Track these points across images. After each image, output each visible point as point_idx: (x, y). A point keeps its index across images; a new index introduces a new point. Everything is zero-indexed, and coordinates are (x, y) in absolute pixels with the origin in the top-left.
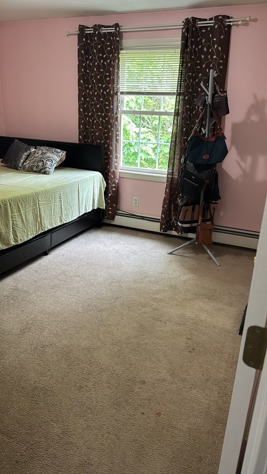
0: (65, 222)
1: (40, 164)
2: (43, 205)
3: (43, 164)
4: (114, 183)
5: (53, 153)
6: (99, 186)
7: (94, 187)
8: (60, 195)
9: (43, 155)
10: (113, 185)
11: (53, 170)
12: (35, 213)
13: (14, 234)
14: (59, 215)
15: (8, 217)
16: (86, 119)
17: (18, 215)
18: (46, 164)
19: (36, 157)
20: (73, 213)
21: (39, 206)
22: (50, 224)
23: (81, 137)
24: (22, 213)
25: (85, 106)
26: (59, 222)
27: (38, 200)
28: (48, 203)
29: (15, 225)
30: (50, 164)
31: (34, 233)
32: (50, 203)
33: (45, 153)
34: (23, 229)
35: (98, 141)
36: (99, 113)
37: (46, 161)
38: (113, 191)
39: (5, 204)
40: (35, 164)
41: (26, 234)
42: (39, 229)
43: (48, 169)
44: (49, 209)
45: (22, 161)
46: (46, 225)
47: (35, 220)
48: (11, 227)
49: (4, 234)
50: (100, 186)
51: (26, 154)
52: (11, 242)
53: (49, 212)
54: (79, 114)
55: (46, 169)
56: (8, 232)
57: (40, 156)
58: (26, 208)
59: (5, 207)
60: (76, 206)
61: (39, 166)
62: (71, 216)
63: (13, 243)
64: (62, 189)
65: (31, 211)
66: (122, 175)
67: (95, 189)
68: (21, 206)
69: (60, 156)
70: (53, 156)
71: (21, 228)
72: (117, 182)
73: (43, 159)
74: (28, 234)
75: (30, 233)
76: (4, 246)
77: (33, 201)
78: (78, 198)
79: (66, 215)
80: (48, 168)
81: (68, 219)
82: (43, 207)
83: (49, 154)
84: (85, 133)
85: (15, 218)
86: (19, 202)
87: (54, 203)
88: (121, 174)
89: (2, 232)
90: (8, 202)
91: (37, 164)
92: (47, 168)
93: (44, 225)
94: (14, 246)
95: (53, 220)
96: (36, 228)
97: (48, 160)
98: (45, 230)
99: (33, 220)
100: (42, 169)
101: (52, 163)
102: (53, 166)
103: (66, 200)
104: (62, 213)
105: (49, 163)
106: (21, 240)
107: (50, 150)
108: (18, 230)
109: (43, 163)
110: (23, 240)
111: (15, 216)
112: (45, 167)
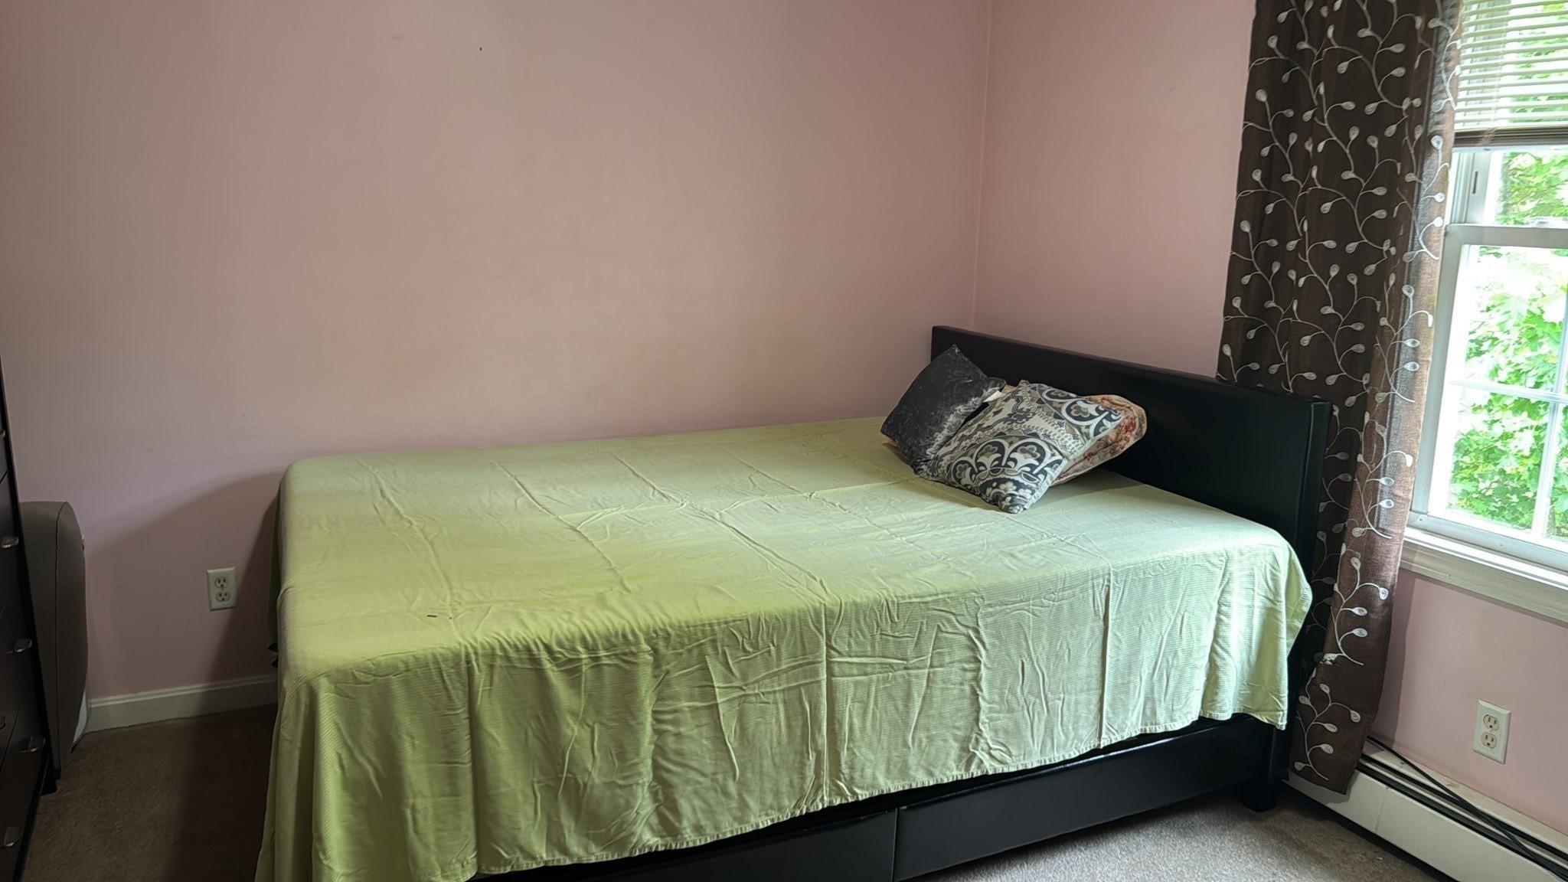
0: (991, 767)
1: (988, 460)
2: (855, 672)
3: (997, 463)
4: (1365, 598)
5: (1056, 416)
6: (1259, 602)
7: (1224, 608)
8: (977, 631)
9: (1013, 421)
10: (1356, 611)
11: (1039, 494)
12: (804, 708)
13: (661, 797)
14: (958, 728)
15: (632, 713)
16: (1268, 271)
17: (693, 709)
18: (1011, 464)
19: (983, 430)
20: (1058, 729)
21: (830, 674)
22: (895, 771)
23: (1227, 351)
24: (719, 700)
25: (1270, 208)
26: (952, 764)
27: (829, 647)
28: (891, 665)
29: (673, 757)
30: (1028, 465)
31: (786, 802)
32: (906, 668)
33: (1025, 415)
34: (720, 777)
35: (1306, 375)
36: (1325, 243)
37: (1015, 450)
38: (1351, 643)
39: (625, 654)
40: (972, 456)
41: (734, 804)
42: (818, 787)
43: (1010, 488)
44: (891, 697)
45: (940, 438)
46: (862, 770)
47: (798, 740)
48: (649, 762)
49: (596, 792)
50: (1269, 604)
51: (961, 409)
52: (633, 834)
53: (890, 708)
54: (1234, 247)
55: (1003, 486)
56: (621, 787)
57: (1001, 425)
58: (752, 679)
59: (627, 667)
60: (1083, 697)
61: (982, 468)
62: (1039, 738)
63: (648, 839)
64: (990, 605)
65: (779, 696)
66: (1419, 565)
67: (1227, 616)
68: (720, 667)
69: (1087, 436)
70: (1050, 428)
71: (709, 769)
72: (1383, 597)
73: (1005, 438)
74: (744, 806)
75: (762, 803)
76: (594, 848)
77: (799, 652)
78: (1099, 653)
79: (1006, 731)
80: (1010, 484)
81: (1014, 752)
82: (856, 683)
83: (1038, 423)
84: (1251, 334)
85: (675, 723)
86: (709, 650)
87: (931, 666)
88: (1416, 559)
89: (585, 785)
90: (645, 647)
91: (977, 458)
92: (1009, 480)
93: (852, 768)
94: (656, 852)
95: (914, 750)
96: (796, 781)
97: (1023, 449)
98: (854, 794)
99: (785, 740)
100: (988, 484)
101: (1040, 460)
102: (1041, 476)
103: (1015, 658)
104: (977, 720)
105: (1023, 460)
106: (698, 829)
107: (1051, 403)
108: (687, 782)
109: (1000, 459)
110: (710, 830)
111: (676, 711)
112: (1002, 476)
